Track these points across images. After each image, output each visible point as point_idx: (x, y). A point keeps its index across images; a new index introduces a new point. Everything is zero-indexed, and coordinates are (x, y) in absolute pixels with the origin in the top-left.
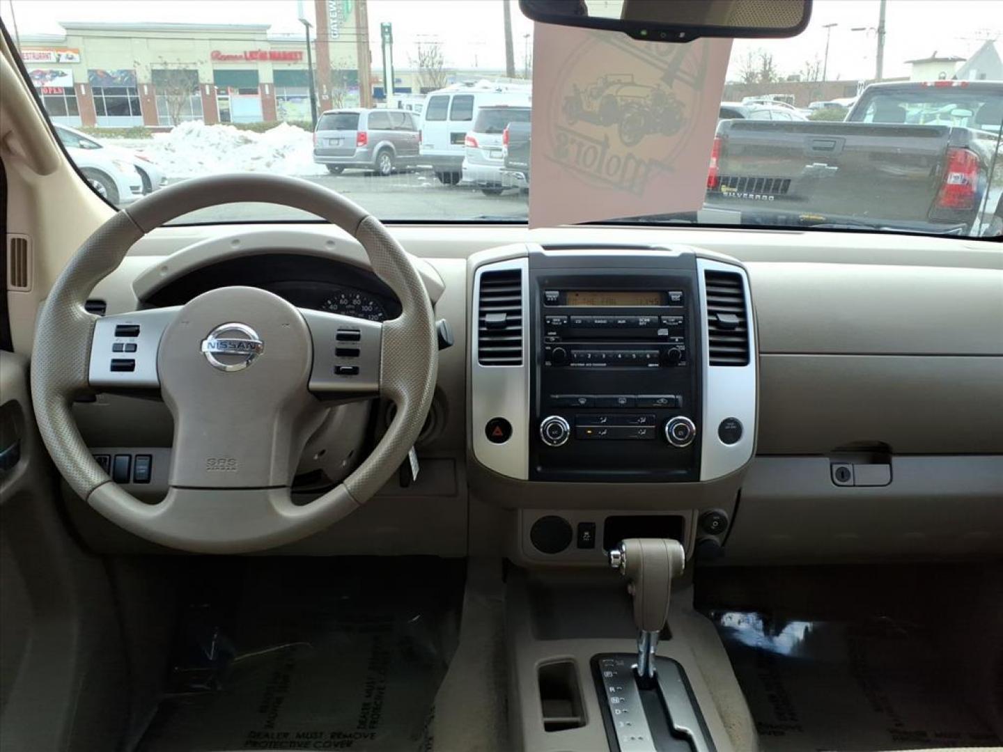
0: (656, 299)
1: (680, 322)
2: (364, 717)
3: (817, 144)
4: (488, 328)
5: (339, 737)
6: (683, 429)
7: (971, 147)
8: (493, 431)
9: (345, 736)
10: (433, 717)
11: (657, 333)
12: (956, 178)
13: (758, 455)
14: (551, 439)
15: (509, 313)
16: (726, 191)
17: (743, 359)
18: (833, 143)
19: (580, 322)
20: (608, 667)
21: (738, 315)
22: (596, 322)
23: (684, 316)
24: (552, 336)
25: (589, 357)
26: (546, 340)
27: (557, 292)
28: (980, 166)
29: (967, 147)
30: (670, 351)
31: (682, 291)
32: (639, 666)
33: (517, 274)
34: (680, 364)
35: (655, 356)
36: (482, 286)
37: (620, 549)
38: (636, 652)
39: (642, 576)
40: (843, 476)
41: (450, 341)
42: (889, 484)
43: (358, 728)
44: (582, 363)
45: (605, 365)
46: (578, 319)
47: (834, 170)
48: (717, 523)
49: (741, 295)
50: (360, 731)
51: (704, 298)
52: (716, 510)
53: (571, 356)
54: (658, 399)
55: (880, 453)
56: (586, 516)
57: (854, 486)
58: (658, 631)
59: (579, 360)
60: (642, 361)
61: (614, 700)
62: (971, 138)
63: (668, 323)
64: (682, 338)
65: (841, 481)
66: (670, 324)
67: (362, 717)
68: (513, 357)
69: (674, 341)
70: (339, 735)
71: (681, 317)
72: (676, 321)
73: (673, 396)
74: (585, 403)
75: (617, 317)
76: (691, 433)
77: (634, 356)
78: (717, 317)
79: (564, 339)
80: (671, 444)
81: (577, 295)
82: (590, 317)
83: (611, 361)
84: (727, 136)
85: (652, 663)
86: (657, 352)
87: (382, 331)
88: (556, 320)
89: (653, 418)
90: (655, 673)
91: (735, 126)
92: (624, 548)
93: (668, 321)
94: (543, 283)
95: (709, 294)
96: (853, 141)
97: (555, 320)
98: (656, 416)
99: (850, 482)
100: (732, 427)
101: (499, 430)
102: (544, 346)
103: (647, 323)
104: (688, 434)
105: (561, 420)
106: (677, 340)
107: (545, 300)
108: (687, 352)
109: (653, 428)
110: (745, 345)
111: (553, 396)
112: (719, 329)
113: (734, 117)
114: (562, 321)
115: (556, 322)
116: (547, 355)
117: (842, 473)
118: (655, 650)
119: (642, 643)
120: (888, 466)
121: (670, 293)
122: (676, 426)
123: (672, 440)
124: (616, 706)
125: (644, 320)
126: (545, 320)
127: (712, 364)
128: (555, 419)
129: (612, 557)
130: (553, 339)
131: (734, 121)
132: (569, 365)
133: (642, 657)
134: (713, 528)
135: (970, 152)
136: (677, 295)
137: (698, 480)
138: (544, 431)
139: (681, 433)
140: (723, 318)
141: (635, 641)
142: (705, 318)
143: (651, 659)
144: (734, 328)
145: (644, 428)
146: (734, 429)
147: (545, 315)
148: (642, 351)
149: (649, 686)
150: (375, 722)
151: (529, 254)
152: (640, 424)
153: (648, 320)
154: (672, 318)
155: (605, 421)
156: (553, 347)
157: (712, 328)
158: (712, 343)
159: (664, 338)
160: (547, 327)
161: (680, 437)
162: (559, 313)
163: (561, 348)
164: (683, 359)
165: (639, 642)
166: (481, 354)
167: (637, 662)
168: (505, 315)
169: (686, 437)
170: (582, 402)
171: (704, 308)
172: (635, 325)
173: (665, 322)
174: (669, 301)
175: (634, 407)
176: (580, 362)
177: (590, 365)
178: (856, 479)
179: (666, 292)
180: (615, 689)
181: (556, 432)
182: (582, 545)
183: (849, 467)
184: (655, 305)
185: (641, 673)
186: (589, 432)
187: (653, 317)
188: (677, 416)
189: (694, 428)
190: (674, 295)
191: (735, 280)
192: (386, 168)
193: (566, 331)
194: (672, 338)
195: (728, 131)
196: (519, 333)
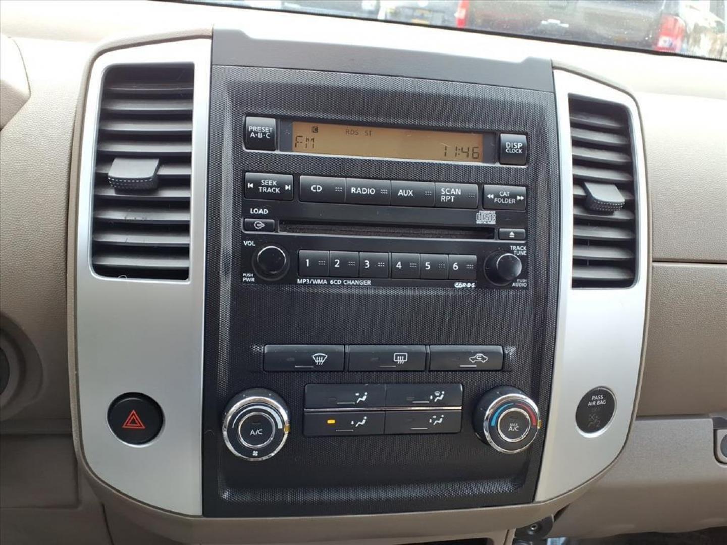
0: (474, 149)
1: (520, 198)
4: (117, 191)
6: (517, 418)
11: (474, 219)
14: (245, 447)
15: (165, 160)
17: (626, 273)
19: (319, 189)
21: (621, 186)
22: (353, 189)
23: (527, 186)
24: (260, 216)
25: (337, 265)
26: (242, 232)
27: (272, 121)
29: (677, 15)
30: (497, 256)
31: (526, 134)
33: (183, 74)
34: (516, 285)
35: (469, 266)
36: (107, 95)
44: (322, 277)
45: (369, 282)
46: (316, 183)
49: (626, 149)
51: (567, 152)
53: (300, 262)
59: (317, 271)
60: (444, 277)
63: (496, 200)
64: (522, 231)
66: (501, 201)
68: (169, 260)
69: (506, 236)
71: (523, 189)
72: (513, 196)
73: (499, 348)
75: (395, 183)
76: (534, 428)
77: (427, 264)
78: (587, 190)
79: (284, 225)
80: (493, 448)
81: (316, 130)
82: (341, 180)
83: (381, 275)
86: (473, 257)
88: (269, 181)
89: (459, 391)
93: (497, 196)
94: (240, 99)
95: (576, 143)
97: (264, 183)
100: (599, 403)
101: (137, 418)
102: (239, 238)
103: (457, 197)
104: (528, 427)
105: (269, 405)
106: (512, 235)
107: (245, 138)
108: (530, 258)
109: (457, 412)
110: (631, 245)
111: (257, 348)
114: (281, 185)
115: (267, 186)
116: (246, 259)
121: (504, 136)
122: (505, 413)
123: (496, 442)
125: (450, 191)
126: (244, 182)
127: (578, 283)
130: (260, 223)
132: (294, 282)
135: (678, 19)
136: (517, 142)
137: (533, 499)
138: (233, 432)
139: (513, 427)
140: (596, 192)
142: (568, 191)
144: (612, 213)
145: (441, 412)
146: (601, 406)
147: (245, 171)
148: (444, 256)
151: (213, 31)
152: (432, 403)
153: (459, 192)
154: (505, 190)
155: (364, 398)
156: (261, 241)
158: (577, 242)
159: (487, 231)
160: (248, 197)
161: (511, 435)
162: (274, 166)
163: (276, 245)
166: (99, 249)
168: (155, 163)
169: (524, 436)
170: (319, 361)
171: (568, 171)
173: (490, 196)
174: (500, 153)
176: (316, 277)
177: (339, 282)
179: (495, 135)
181: (259, 432)
184: (475, 160)
186: (331, 422)
187: (468, 186)
189: (538, 416)
190: (511, 141)
193: (289, 208)
194: (503, 230)
196: (184, 205)
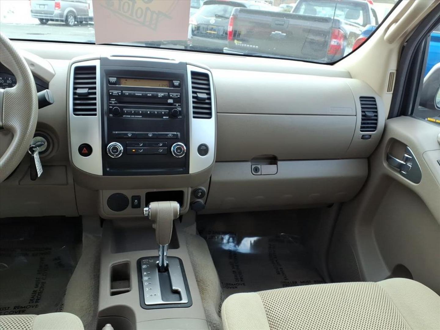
0: (167, 84)
1: (179, 96)
2: (33, 297)
3: (277, 22)
4: (78, 96)
5: (18, 308)
6: (180, 148)
7: (341, 28)
8: (82, 150)
9: (22, 307)
10: (65, 294)
11: (167, 102)
12: (335, 42)
13: (216, 162)
14: (112, 154)
15: (90, 88)
16: (237, 43)
17: (209, 115)
18: (284, 22)
19: (128, 94)
20: (145, 263)
21: (207, 94)
22: (136, 94)
23: (180, 93)
24: (113, 101)
25: (133, 112)
26: (109, 103)
27: (116, 78)
28: (345, 37)
29: (339, 28)
30: (173, 110)
31: (179, 80)
32: (159, 262)
33: (94, 68)
34: (178, 117)
35: (167, 113)
36: (75, 73)
37: (148, 207)
38: (158, 255)
39: (158, 219)
40: (256, 170)
41: (51, 102)
42: (277, 173)
43: (29, 303)
44: (129, 115)
45: (141, 116)
46: (127, 93)
47: (283, 35)
48: (201, 193)
49: (209, 85)
50: (31, 304)
51: (190, 85)
52: (200, 188)
53: (124, 112)
54: (169, 134)
55: (273, 160)
56: (136, 192)
57: (261, 175)
58: (167, 244)
59: (128, 114)
60: (160, 115)
61: (145, 279)
62: (341, 24)
63: (173, 97)
64: (180, 104)
65: (256, 173)
66: (174, 97)
67: (32, 297)
68: (92, 111)
69: (176, 105)
70: (18, 307)
71: (179, 94)
72: (177, 96)
73: (176, 133)
74: (131, 136)
75: (147, 93)
76: (184, 151)
77: (156, 112)
78: (197, 95)
79: (120, 103)
80: (175, 157)
81: (126, 80)
82: (133, 92)
83: (144, 115)
84: (237, 15)
85: (165, 259)
86: (168, 111)
87: (4, 93)
88: (115, 92)
89: (166, 143)
90: (167, 264)
91: (241, 11)
92: (150, 206)
93: (173, 96)
94: (108, 73)
95: (193, 83)
96: (292, 22)
98: (167, 143)
99: (259, 173)
100: (204, 148)
101: (86, 150)
102: (108, 106)
103: (162, 96)
104: (182, 151)
105: (118, 145)
106: (177, 105)
107: (109, 82)
108: (182, 111)
109: (166, 149)
110: (210, 109)
111: (114, 132)
112: (198, 101)
113: (240, 7)
114: (118, 93)
115: (115, 94)
116: (110, 111)
117: (256, 169)
118: (167, 253)
119: (160, 251)
120: (276, 165)
121: (174, 81)
122: (176, 147)
123: (175, 155)
124: (146, 281)
125: (161, 95)
126: (109, 93)
127: (194, 117)
128: (116, 144)
129: (144, 211)
130: (113, 102)
131: (240, 9)
132: (122, 116)
133: (161, 257)
134: (199, 196)
135: (340, 30)
136: (177, 83)
137: (188, 173)
138: (109, 150)
139: (179, 151)
140: (200, 95)
141: (157, 250)
142: (191, 95)
143: (165, 258)
144: (205, 100)
145: (162, 149)
146: (205, 149)
147: (109, 90)
148: (160, 110)
149: (164, 270)
150: (39, 300)
151: (100, 58)
152: (159, 146)
153: (163, 95)
154: (175, 94)
155: (142, 145)
156: (113, 106)
157: (195, 100)
158: (194, 107)
159: (171, 104)
160: (110, 96)
161: (178, 153)
162: (116, 89)
163: (117, 107)
164: (180, 114)
165: (159, 251)
166: (75, 110)
167: (158, 260)
168: (87, 89)
169: (181, 153)
170: (130, 135)
171: (190, 90)
172: (156, 97)
173: (171, 96)
174: (174, 86)
175: (157, 138)
177: (134, 116)
178: (262, 172)
179: (172, 81)
180: (147, 273)
181: (115, 151)
182: (134, 206)
183: (259, 166)
184: (167, 87)
185: (160, 265)
186: (134, 150)
187: (165, 93)
188: (178, 142)
189: (185, 148)
190: (176, 82)
191: (205, 76)
192: (72, 22)
193: (120, 99)
194: (175, 104)
195: (238, 13)
196: (95, 99)
